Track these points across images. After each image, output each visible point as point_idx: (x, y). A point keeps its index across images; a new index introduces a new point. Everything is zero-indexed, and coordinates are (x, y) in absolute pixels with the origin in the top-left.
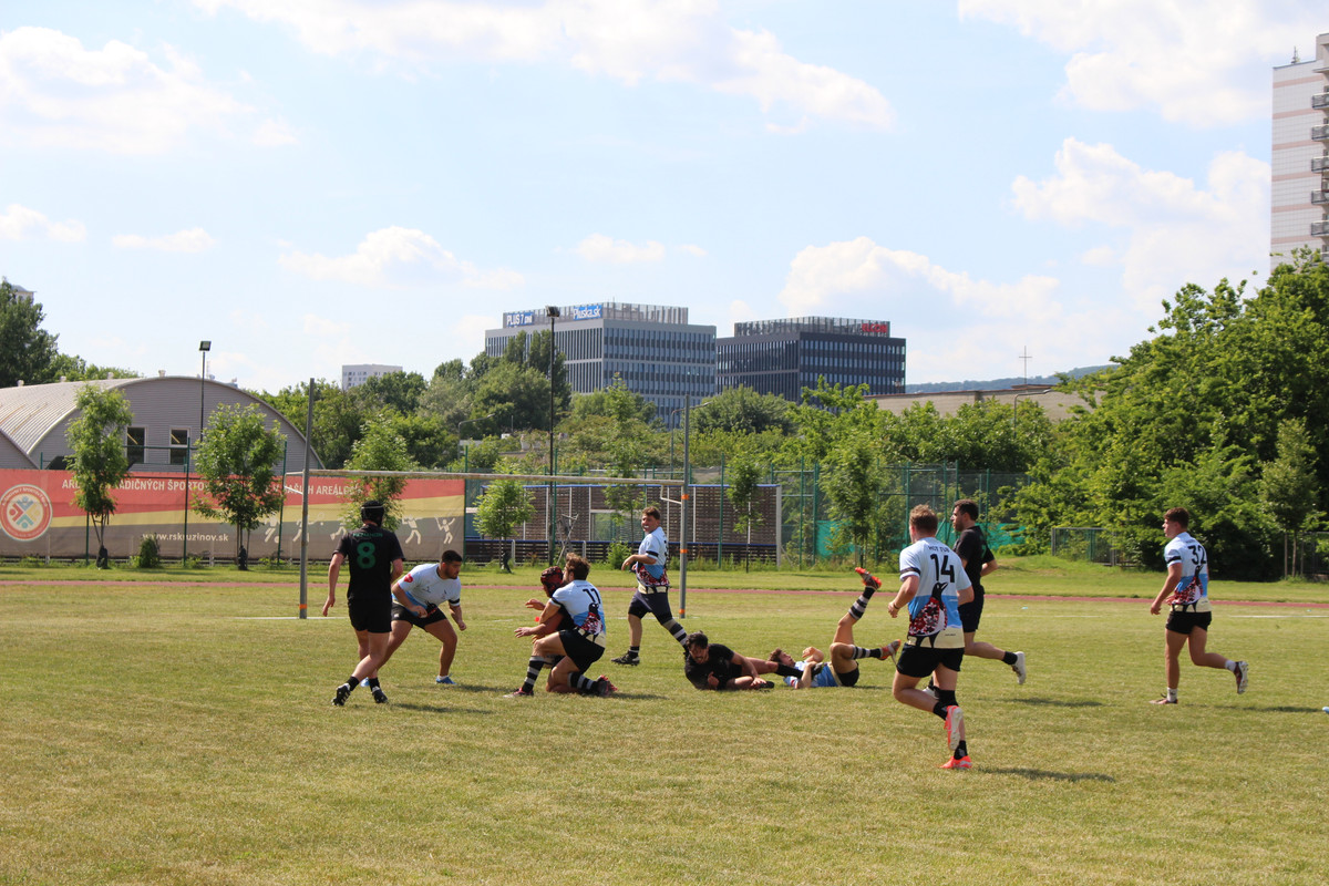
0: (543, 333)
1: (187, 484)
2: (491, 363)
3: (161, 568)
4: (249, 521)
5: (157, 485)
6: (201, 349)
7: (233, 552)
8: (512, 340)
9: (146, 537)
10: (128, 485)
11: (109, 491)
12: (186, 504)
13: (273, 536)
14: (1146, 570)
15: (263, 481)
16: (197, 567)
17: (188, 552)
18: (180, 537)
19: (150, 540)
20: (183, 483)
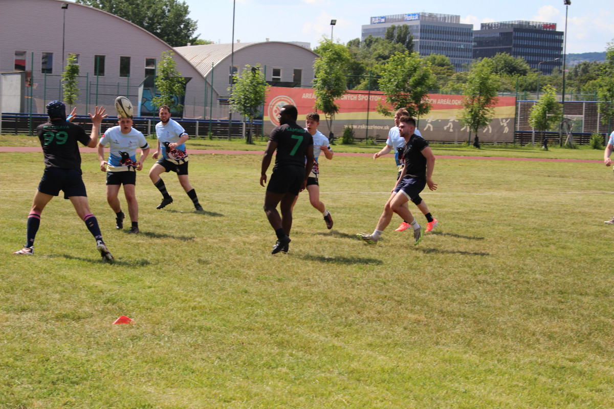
0: (403, 26)
1: (369, 97)
3: (354, 144)
5: (353, 97)
6: (332, 24)
9: (346, 126)
12: (368, 109)
16: (373, 144)
17: (368, 136)
18: (364, 127)
19: (349, 128)
20: (367, 96)
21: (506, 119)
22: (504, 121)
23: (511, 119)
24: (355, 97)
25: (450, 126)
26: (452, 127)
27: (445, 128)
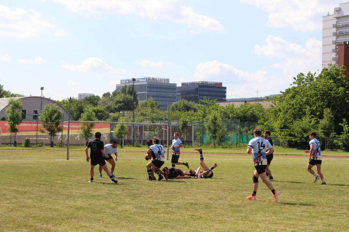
0: (131, 85)
2: (117, 93)
3: (30, 146)
4: (54, 134)
5: (29, 125)
6: (41, 89)
7: (49, 142)
8: (123, 87)
9: (26, 138)
10: (22, 125)
11: (17, 126)
12: (37, 130)
13: (60, 138)
14: (289, 148)
15: (57, 124)
16: (40, 146)
17: (37, 142)
18: (35, 138)
19: (27, 139)
20: (36, 124)
21: (106, 134)
22: (105, 135)
23: (109, 134)
24: (31, 125)
25: (78, 137)
26: (79, 138)
27: (76, 138)
